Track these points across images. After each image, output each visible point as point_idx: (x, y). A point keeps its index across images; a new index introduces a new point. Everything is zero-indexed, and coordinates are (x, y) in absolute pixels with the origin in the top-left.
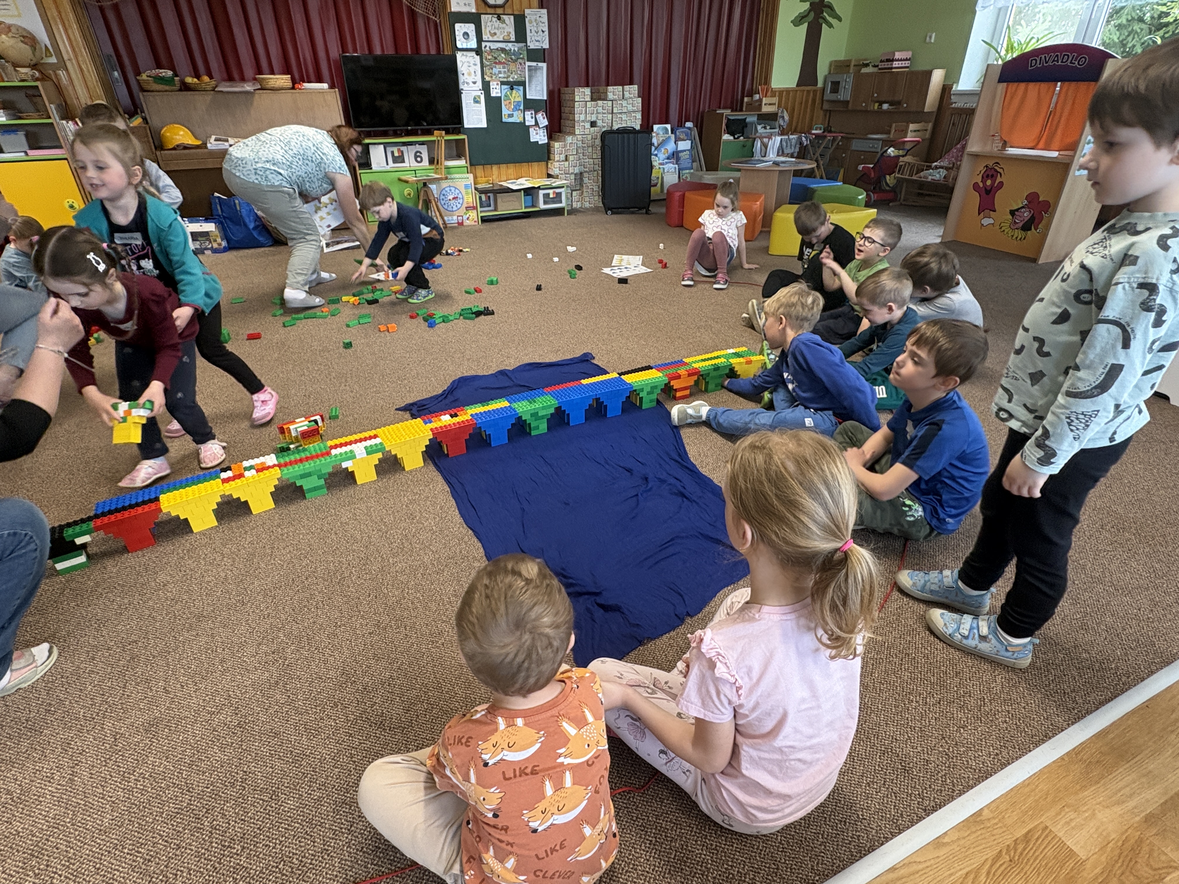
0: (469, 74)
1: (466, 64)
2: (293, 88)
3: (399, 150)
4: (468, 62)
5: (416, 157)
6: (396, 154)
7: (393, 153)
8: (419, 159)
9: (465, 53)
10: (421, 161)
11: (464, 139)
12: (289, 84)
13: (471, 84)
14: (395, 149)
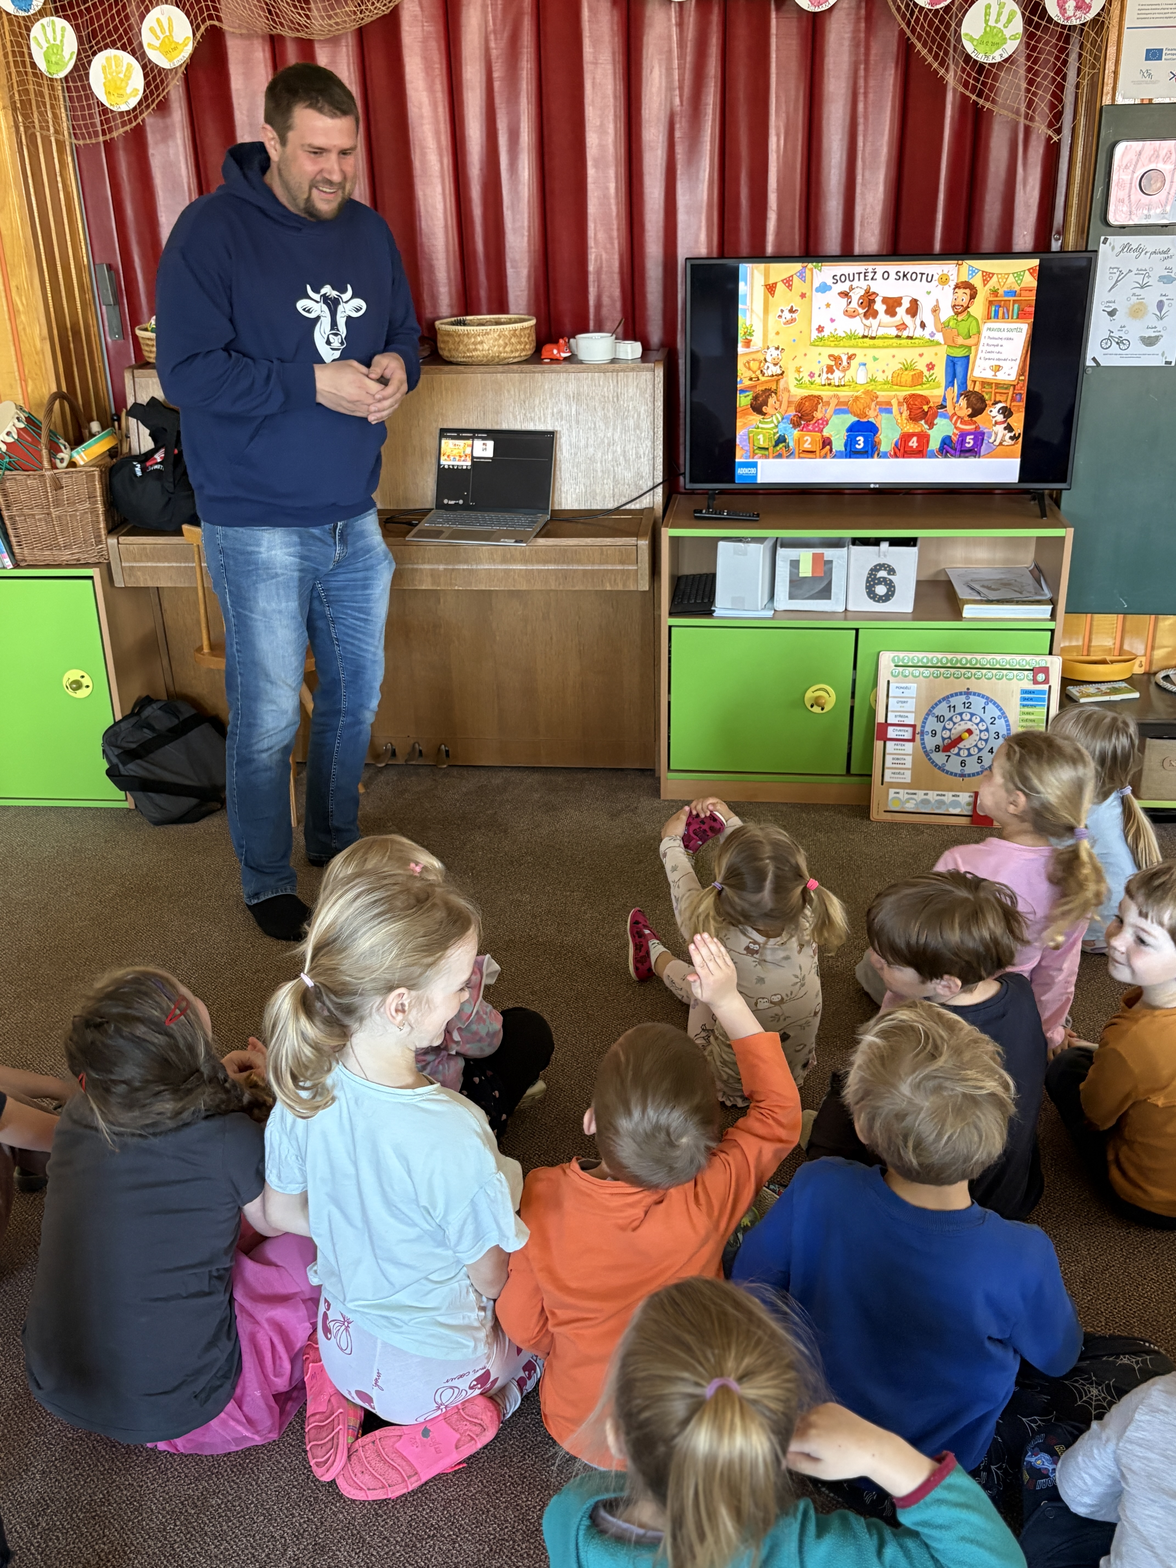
0: (1137, 312)
1: (1133, 279)
2: (536, 357)
3: (817, 558)
4: (1145, 273)
5: (872, 581)
6: (806, 570)
7: (795, 564)
8: (881, 590)
9: (1135, 241)
10: (886, 598)
11: (1062, 539)
12: (527, 348)
13: (1137, 347)
14: (805, 556)
